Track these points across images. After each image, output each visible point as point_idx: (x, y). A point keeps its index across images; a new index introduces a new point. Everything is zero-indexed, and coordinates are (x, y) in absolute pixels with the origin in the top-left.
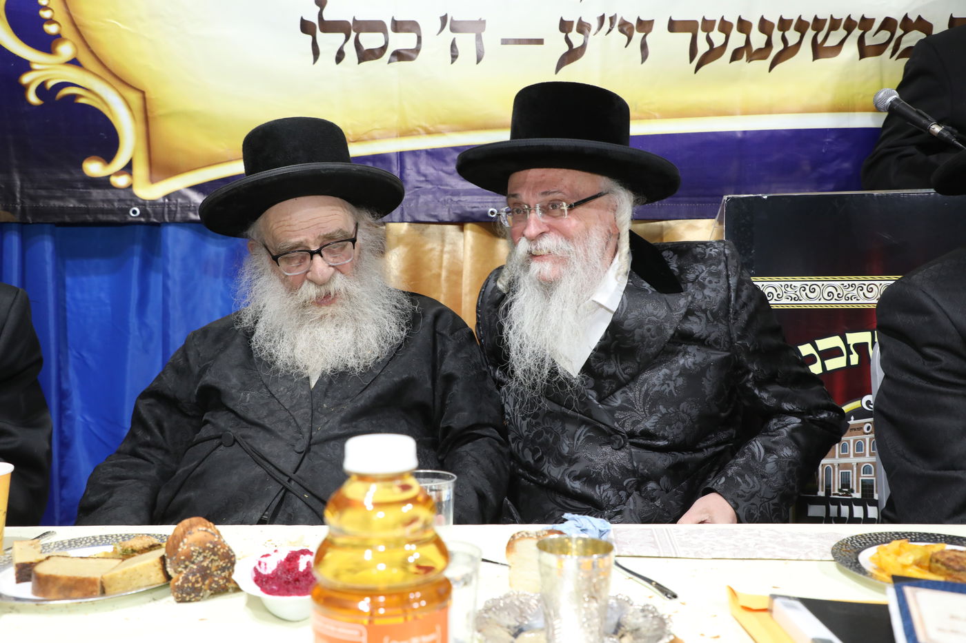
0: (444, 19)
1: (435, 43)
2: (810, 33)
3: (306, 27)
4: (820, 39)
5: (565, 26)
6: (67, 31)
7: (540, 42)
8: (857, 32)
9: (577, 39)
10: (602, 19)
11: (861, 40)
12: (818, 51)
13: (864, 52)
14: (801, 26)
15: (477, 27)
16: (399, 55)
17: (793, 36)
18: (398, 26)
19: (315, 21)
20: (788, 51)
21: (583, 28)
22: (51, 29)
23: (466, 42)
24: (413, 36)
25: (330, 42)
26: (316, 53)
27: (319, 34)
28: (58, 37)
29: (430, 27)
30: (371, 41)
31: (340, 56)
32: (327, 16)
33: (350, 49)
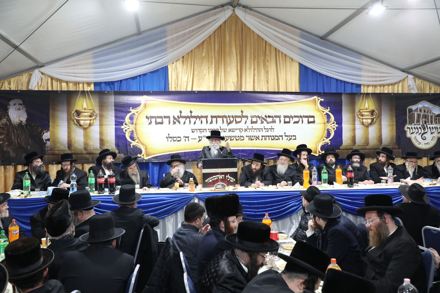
0: (184, 136)
1: (183, 139)
2: (229, 138)
3: (167, 137)
4: (231, 138)
5: (199, 137)
6: (137, 139)
7: (196, 139)
8: (235, 138)
9: (201, 138)
10: (203, 136)
11: (236, 139)
12: (231, 140)
13: (236, 140)
14: (228, 137)
15: (188, 137)
16: (178, 141)
17: (227, 138)
18: (178, 137)
19: (168, 137)
20: (227, 140)
21: (201, 137)
22: (135, 138)
23: (187, 139)
24: (180, 138)
25: (170, 139)
26: (168, 141)
27: (168, 138)
28: (136, 139)
29: (182, 137)
30: (175, 139)
31: (171, 141)
32: (169, 136)
33: (172, 140)
